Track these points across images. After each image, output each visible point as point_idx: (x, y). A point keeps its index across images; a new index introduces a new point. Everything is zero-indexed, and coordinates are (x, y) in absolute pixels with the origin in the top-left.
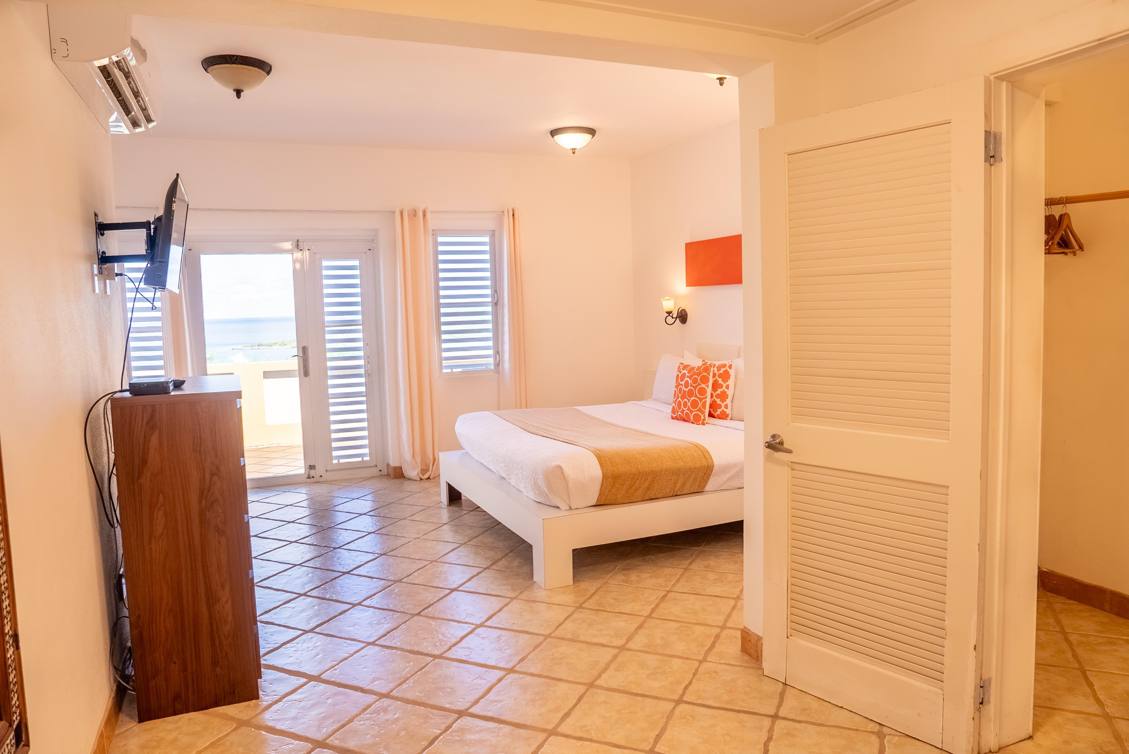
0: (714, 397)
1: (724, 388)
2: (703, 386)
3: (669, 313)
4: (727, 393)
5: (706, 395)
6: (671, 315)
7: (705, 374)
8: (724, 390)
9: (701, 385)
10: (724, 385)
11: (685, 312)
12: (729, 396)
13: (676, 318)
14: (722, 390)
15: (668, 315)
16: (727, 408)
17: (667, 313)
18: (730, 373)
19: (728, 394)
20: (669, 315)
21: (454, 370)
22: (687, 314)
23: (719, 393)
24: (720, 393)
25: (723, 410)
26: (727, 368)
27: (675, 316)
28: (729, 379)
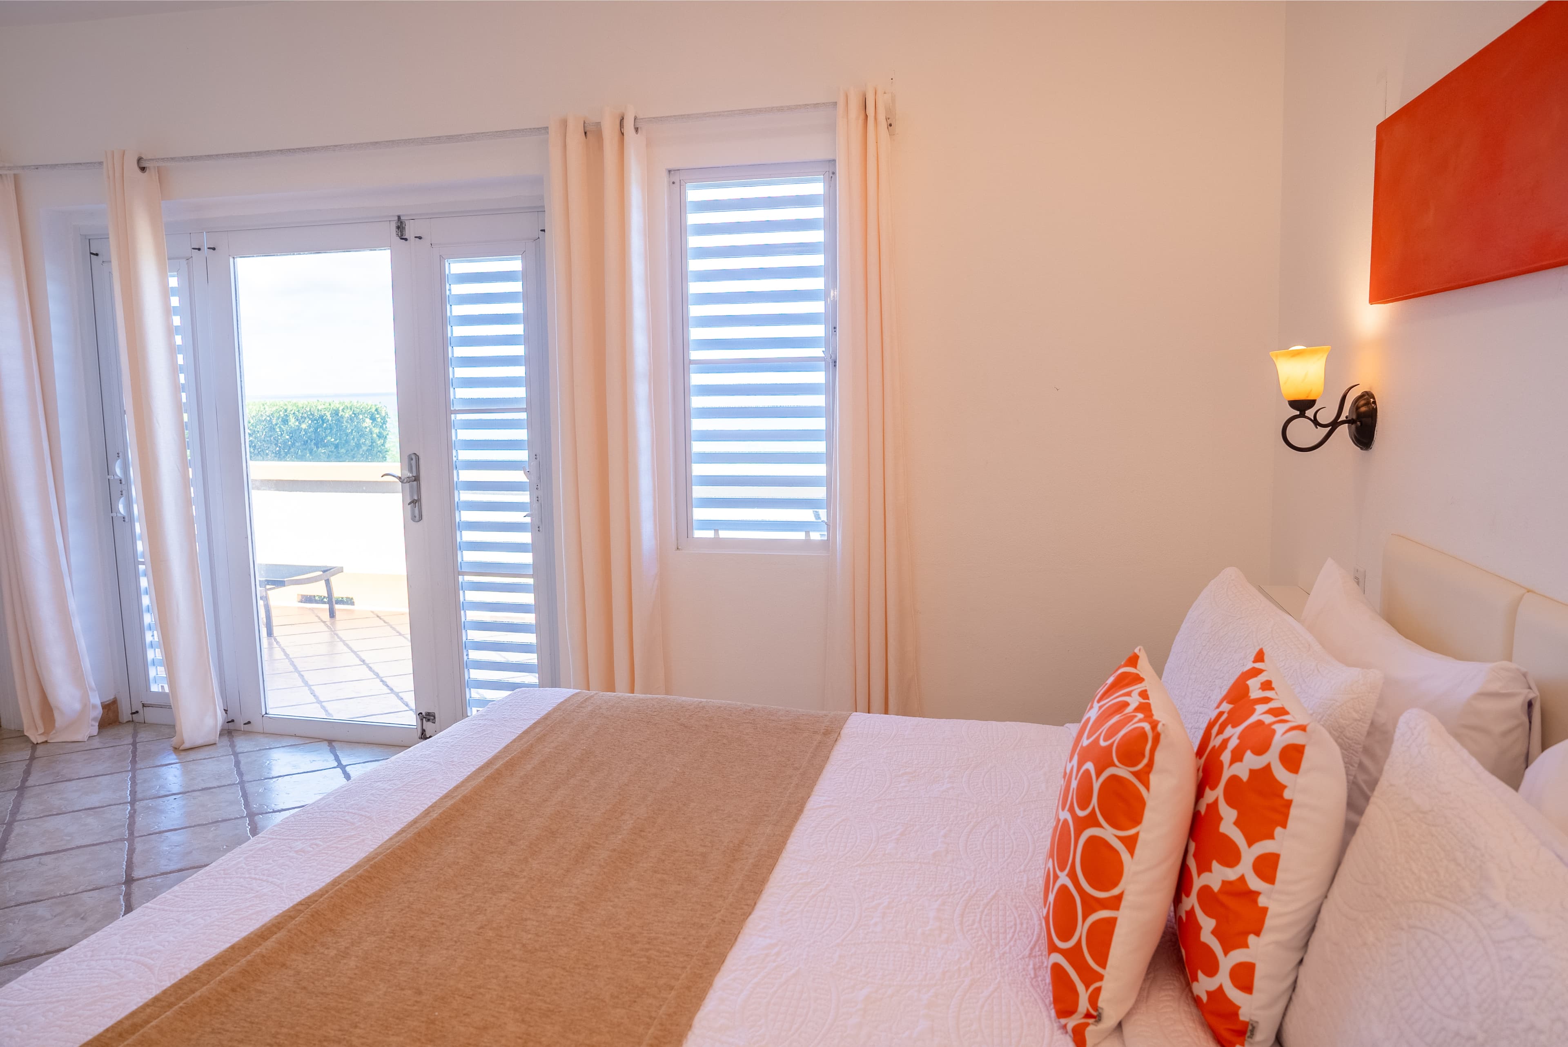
0: (1191, 901)
1: (1245, 868)
2: (1108, 833)
3: (1302, 406)
4: (1262, 901)
5: (1115, 892)
6: (1310, 413)
7: (1123, 772)
8: (1242, 879)
9: (1100, 826)
10: (1249, 854)
11: (1367, 404)
12: (1269, 922)
13: (1334, 425)
14: (1231, 874)
15: (1298, 413)
16: (1247, 987)
17: (1294, 404)
18: (1287, 795)
19: (1265, 910)
20: (1302, 415)
21: (724, 534)
22: (1375, 411)
23: (1216, 887)
24: (1220, 891)
25: (1221, 987)
26: (1272, 757)
27: (1326, 417)
28: (1284, 826)
